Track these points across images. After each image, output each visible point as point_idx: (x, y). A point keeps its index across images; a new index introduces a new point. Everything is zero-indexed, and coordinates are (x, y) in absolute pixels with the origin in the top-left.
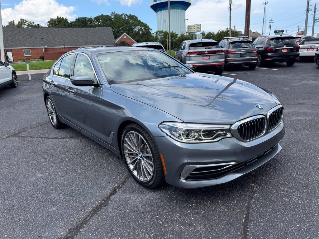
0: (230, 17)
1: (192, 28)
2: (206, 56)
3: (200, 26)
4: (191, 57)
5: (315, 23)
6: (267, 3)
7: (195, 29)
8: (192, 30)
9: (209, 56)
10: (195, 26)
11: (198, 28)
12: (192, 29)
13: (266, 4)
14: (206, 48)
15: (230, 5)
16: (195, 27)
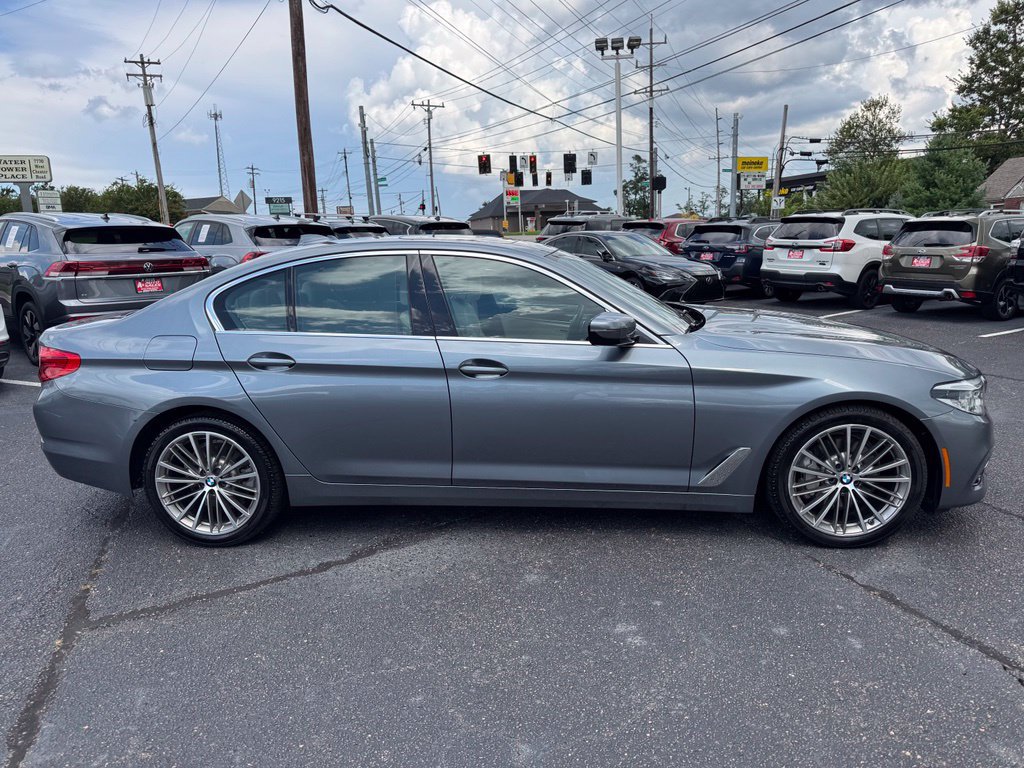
0: (155, 145)
1: (13, 166)
2: (145, 278)
3: (45, 164)
4: (90, 282)
5: (380, 188)
6: (221, 115)
7: (28, 173)
8: (15, 173)
9: (157, 278)
10: (23, 162)
11: (38, 170)
12: (11, 169)
13: (219, 118)
14: (141, 251)
15: (149, 107)
16: (23, 166)
